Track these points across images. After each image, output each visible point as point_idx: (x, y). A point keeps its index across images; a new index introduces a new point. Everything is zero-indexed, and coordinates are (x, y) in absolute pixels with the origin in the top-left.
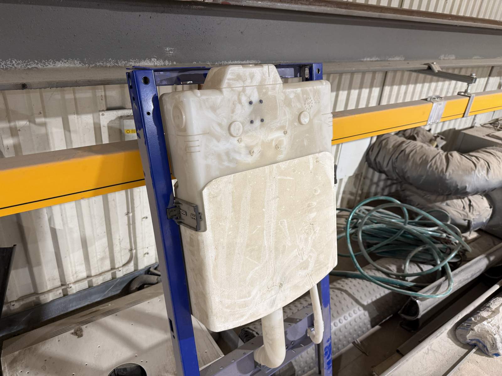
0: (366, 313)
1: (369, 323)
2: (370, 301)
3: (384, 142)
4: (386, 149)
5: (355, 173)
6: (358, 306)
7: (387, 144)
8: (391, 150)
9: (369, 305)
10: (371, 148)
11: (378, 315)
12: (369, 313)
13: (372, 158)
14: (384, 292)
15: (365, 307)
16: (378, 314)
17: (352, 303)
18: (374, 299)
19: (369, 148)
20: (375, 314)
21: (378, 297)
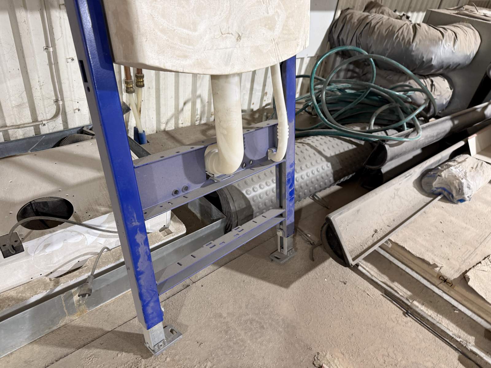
0: (329, 164)
1: (332, 175)
2: (333, 154)
3: (348, 17)
4: (351, 22)
5: (316, 54)
6: (320, 157)
7: (351, 17)
8: (356, 24)
9: (332, 157)
10: (334, 24)
11: (341, 169)
12: (332, 165)
13: (335, 37)
14: (348, 147)
15: (328, 159)
16: (341, 167)
17: (314, 154)
18: (337, 152)
19: (333, 23)
20: (339, 167)
21: (342, 151)
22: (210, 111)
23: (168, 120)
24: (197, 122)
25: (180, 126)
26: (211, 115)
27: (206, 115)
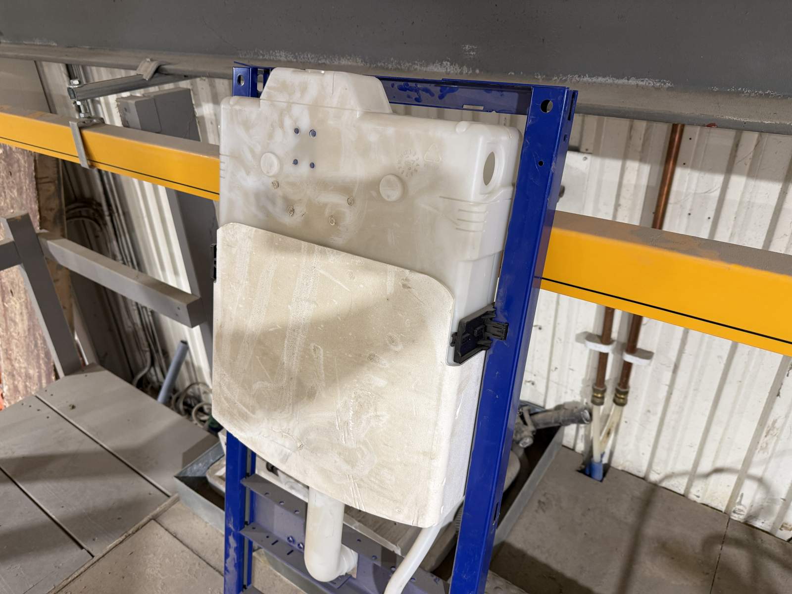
22: (782, 520)
23: (673, 473)
24: (736, 515)
25: (692, 496)
26: (782, 526)
27: (772, 519)
